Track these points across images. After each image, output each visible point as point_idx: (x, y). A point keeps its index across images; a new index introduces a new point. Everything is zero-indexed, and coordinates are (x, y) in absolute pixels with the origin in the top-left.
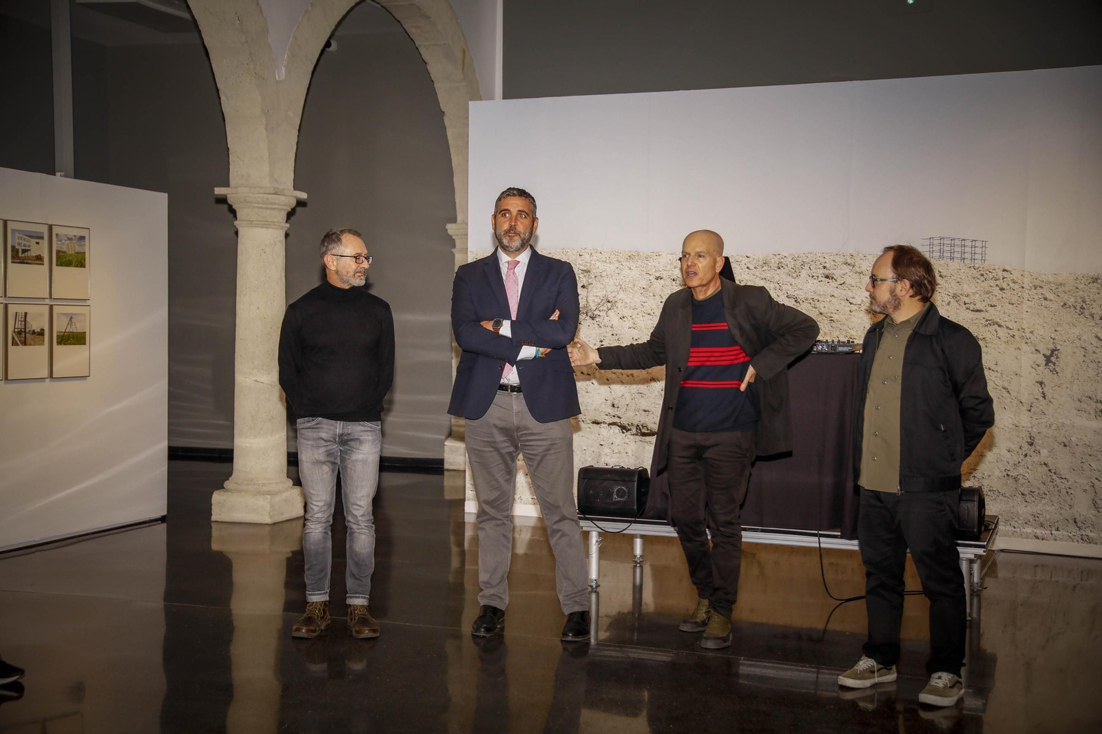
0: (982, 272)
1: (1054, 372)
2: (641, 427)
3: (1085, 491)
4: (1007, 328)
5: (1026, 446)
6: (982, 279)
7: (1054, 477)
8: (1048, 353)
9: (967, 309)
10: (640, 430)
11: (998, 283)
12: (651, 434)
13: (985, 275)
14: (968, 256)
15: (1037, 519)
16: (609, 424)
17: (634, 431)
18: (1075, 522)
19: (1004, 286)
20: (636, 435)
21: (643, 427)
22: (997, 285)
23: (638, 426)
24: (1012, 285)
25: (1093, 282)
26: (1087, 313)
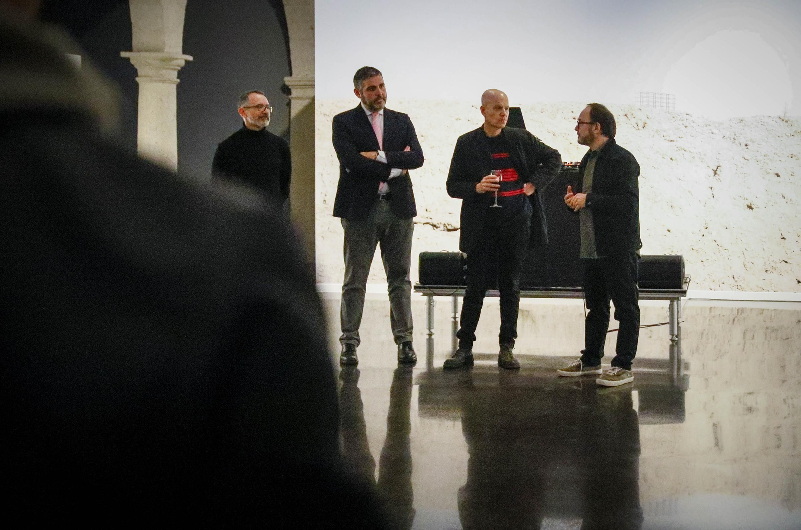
0: (673, 115)
1: (719, 180)
2: (447, 225)
3: (739, 257)
4: (690, 152)
5: (703, 229)
6: (674, 119)
7: (721, 249)
8: (715, 169)
9: (665, 139)
10: (446, 227)
11: (683, 122)
12: (455, 230)
13: (675, 117)
14: (665, 104)
15: (710, 277)
16: (424, 224)
17: (442, 227)
18: (734, 278)
19: (688, 125)
20: (444, 230)
21: (448, 225)
22: (683, 124)
23: (444, 224)
24: (692, 124)
25: (740, 122)
26: (737, 142)
